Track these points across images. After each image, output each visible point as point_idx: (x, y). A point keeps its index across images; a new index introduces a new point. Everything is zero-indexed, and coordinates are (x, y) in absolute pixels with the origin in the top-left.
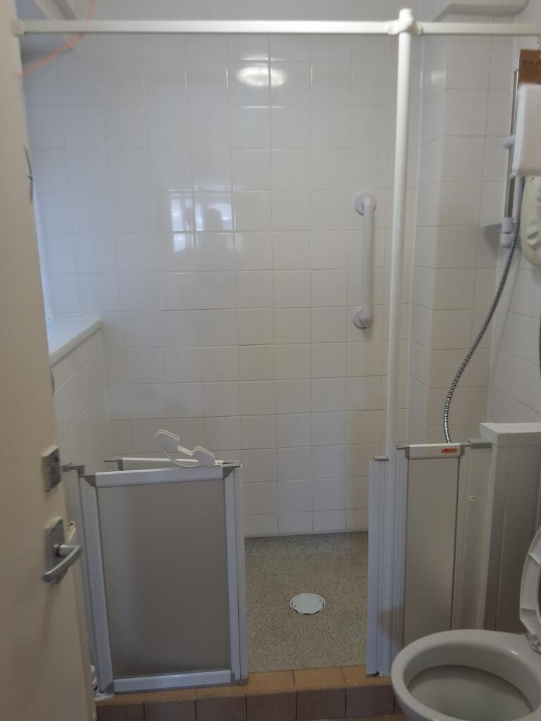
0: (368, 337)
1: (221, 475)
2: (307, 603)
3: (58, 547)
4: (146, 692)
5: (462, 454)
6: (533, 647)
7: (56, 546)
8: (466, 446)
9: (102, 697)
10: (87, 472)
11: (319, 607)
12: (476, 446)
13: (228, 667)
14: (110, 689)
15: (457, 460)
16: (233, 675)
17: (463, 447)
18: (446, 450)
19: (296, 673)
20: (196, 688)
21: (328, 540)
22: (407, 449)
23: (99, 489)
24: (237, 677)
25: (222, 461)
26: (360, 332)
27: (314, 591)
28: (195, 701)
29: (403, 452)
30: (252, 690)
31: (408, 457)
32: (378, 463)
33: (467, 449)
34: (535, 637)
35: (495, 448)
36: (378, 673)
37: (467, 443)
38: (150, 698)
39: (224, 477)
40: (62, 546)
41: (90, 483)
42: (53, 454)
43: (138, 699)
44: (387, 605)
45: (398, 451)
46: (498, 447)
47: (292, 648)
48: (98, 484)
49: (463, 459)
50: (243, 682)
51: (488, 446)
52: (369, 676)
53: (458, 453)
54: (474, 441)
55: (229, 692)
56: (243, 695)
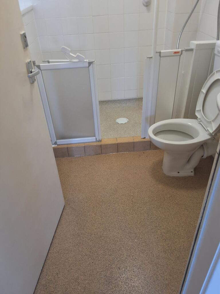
0: (149, 10)
1: (87, 65)
2: (122, 121)
3: (31, 71)
4: (67, 144)
5: (181, 54)
6: (199, 122)
7: (30, 70)
8: (183, 50)
9: (54, 146)
10: (37, 64)
11: (126, 122)
12: (187, 50)
13: (95, 136)
14: (56, 143)
15: (179, 57)
16: (96, 139)
17: (182, 51)
18: (175, 53)
19: (117, 138)
20: (84, 143)
21: (130, 101)
22: (160, 53)
23: (42, 71)
24: (98, 139)
25: (88, 60)
26: (145, 8)
27: (124, 117)
28: (84, 146)
29: (158, 54)
30: (103, 143)
31: (160, 56)
32: (148, 59)
33: (184, 52)
34: (200, 119)
35: (194, 51)
36: (145, 138)
37: (184, 49)
38: (69, 146)
39: (89, 67)
40: (32, 70)
41: (38, 68)
42: (24, 34)
43: (66, 146)
44: (149, 114)
45: (157, 53)
46: (196, 50)
47: (117, 133)
48: (41, 69)
49: (182, 56)
50: (100, 141)
51: (192, 50)
52: (142, 139)
53: (180, 54)
54: (186, 48)
55: (95, 144)
56: (100, 144)
